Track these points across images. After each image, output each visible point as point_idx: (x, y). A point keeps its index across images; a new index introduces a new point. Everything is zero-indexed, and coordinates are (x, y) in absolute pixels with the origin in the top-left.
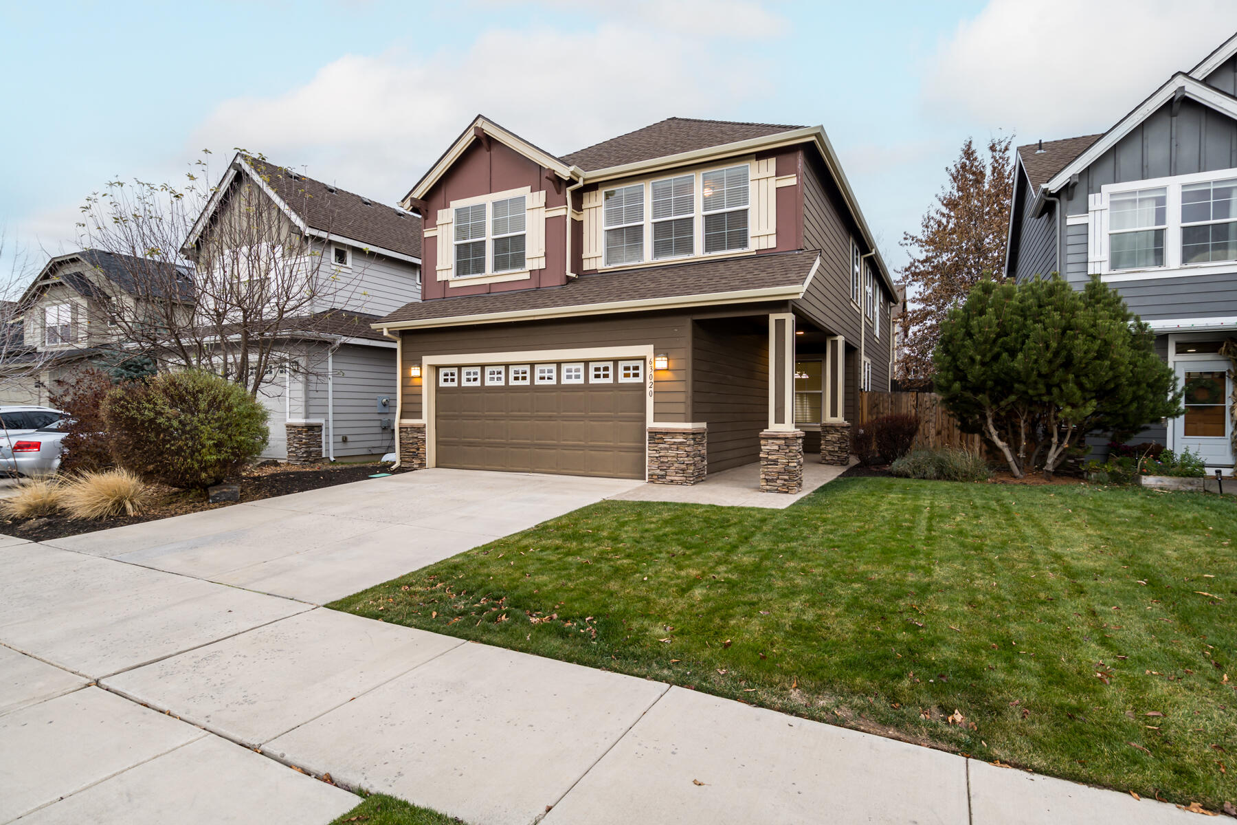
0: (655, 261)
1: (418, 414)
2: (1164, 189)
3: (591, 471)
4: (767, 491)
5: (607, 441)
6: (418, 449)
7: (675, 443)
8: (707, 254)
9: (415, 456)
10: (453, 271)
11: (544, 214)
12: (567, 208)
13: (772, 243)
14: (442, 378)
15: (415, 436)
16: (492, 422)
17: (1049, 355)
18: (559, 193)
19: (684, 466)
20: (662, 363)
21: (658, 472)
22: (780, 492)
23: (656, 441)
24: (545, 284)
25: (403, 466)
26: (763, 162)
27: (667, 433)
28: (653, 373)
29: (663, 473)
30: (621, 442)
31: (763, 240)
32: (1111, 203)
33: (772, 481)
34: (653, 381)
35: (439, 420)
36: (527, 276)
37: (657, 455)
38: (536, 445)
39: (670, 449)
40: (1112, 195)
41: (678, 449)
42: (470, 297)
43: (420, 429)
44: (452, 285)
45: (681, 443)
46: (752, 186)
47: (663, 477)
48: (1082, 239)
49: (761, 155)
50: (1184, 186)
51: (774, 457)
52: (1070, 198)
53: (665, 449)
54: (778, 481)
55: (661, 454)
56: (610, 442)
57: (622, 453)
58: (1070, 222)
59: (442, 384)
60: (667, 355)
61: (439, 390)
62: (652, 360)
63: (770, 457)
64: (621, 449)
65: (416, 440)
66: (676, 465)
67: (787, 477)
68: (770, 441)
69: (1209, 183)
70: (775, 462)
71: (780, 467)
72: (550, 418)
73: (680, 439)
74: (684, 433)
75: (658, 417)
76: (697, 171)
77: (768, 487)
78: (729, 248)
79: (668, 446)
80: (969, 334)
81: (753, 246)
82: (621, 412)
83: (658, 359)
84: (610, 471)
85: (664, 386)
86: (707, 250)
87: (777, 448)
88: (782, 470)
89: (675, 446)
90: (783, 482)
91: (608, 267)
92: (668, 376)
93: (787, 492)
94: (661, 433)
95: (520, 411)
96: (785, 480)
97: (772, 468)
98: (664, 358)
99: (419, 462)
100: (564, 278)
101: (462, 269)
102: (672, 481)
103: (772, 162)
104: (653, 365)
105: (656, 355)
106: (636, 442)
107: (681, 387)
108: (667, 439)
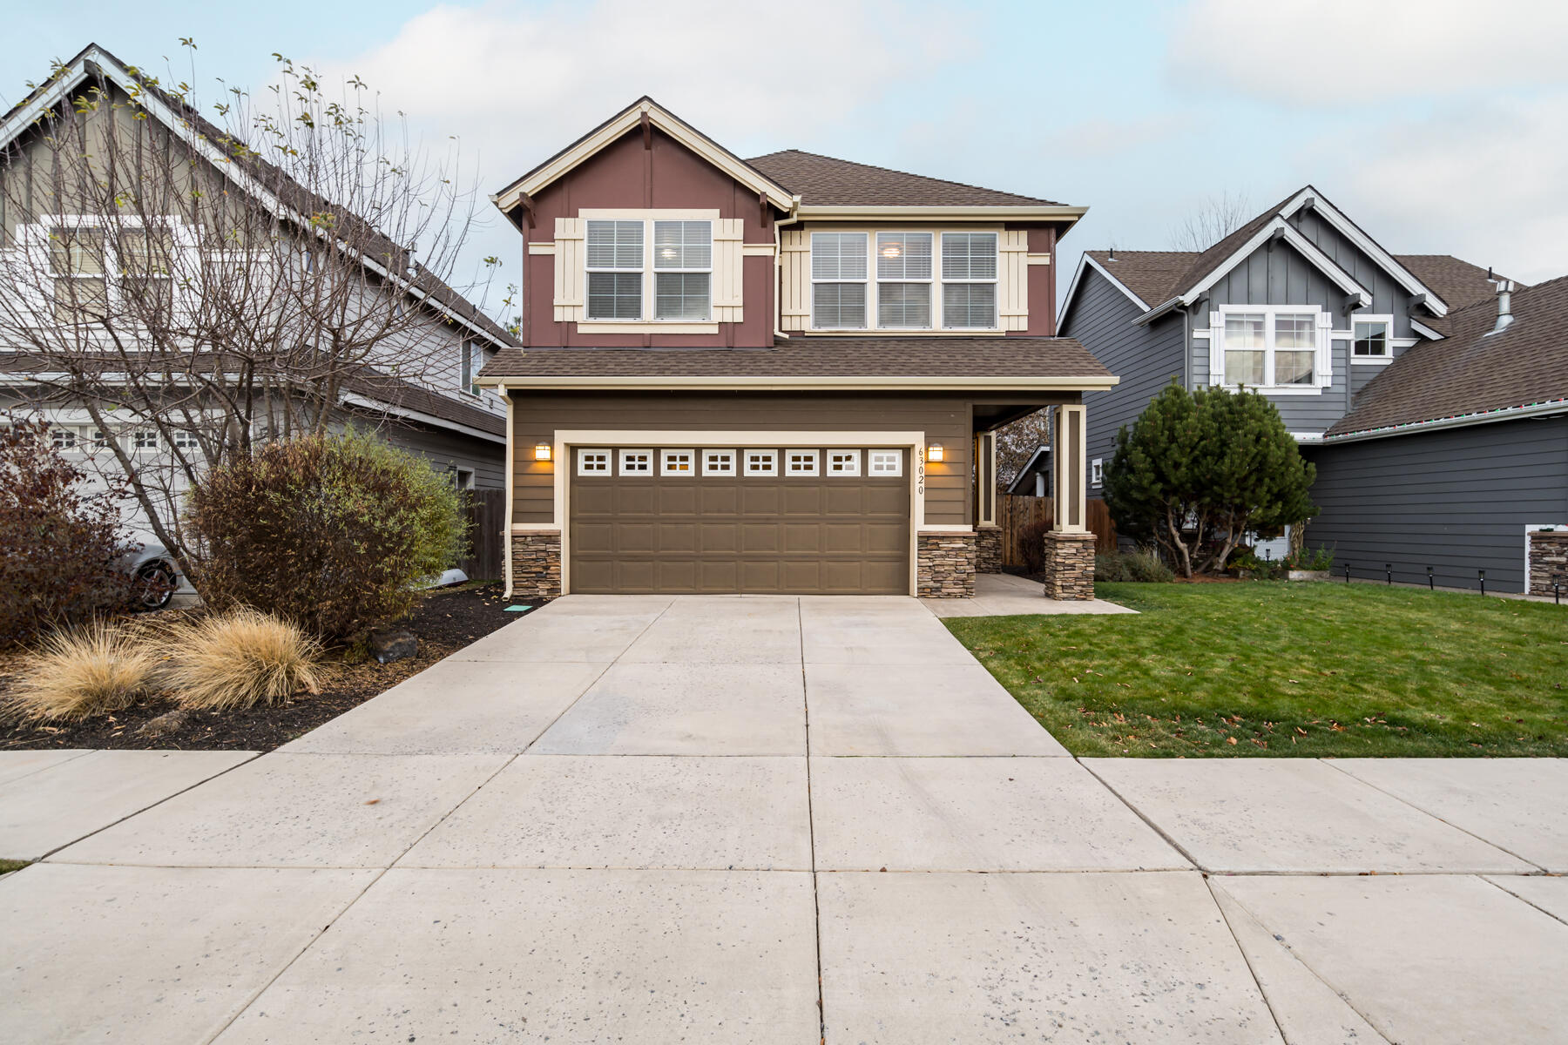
0: (881, 329)
1: (549, 516)
2: (1263, 316)
3: (830, 587)
4: (1064, 599)
5: (852, 549)
6: (547, 568)
7: (953, 549)
8: (948, 329)
9: (541, 577)
10: (585, 310)
11: (741, 250)
12: (775, 248)
13: (1023, 325)
14: (581, 462)
15: (543, 548)
16: (673, 526)
17: (1248, 460)
18: (764, 225)
19: (964, 576)
20: (937, 454)
21: (931, 584)
22: (1077, 599)
23: (929, 547)
24: (741, 342)
25: (516, 594)
26: (1013, 234)
27: (943, 538)
28: (923, 465)
29: (939, 585)
30: (871, 549)
31: (1014, 320)
32: (1227, 322)
33: (1071, 587)
34: (923, 475)
35: (576, 524)
36: (715, 330)
37: (931, 564)
38: (747, 556)
39: (947, 556)
40: (1227, 315)
41: (956, 556)
42: (621, 350)
43: (552, 539)
44: (581, 330)
45: (960, 549)
46: (1000, 259)
47: (938, 589)
48: (1204, 353)
49: (1011, 226)
50: (1277, 315)
51: (1071, 562)
52: (1196, 313)
53: (942, 556)
54: (1075, 588)
55: (935, 563)
56: (857, 549)
57: (872, 564)
58: (1196, 335)
59: (582, 472)
60: (942, 444)
61: (574, 480)
62: (923, 450)
63: (1067, 562)
64: (873, 558)
65: (543, 554)
66: (955, 575)
67: (1085, 583)
68: (1067, 544)
69: (1293, 315)
70: (1073, 567)
71: (1077, 572)
72: (768, 521)
73: (960, 545)
74: (964, 537)
75: (930, 517)
76: (937, 230)
77: (1065, 595)
78: (973, 324)
79: (944, 553)
80: (1172, 439)
81: (1001, 327)
83: (931, 449)
84: (856, 587)
85: (937, 482)
86: (946, 325)
87: (1074, 551)
88: (1080, 575)
89: (954, 553)
90: (1080, 588)
91: (817, 330)
92: (942, 469)
93: (1084, 599)
94: (935, 538)
95: (719, 511)
96: (1083, 586)
97: (1070, 574)
98: (938, 449)
99: (548, 586)
100: (772, 339)
101: (598, 307)
102: (949, 594)
103: (1024, 235)
104: (923, 456)
105: (928, 444)
106: (894, 549)
107: (959, 483)
108: (943, 545)
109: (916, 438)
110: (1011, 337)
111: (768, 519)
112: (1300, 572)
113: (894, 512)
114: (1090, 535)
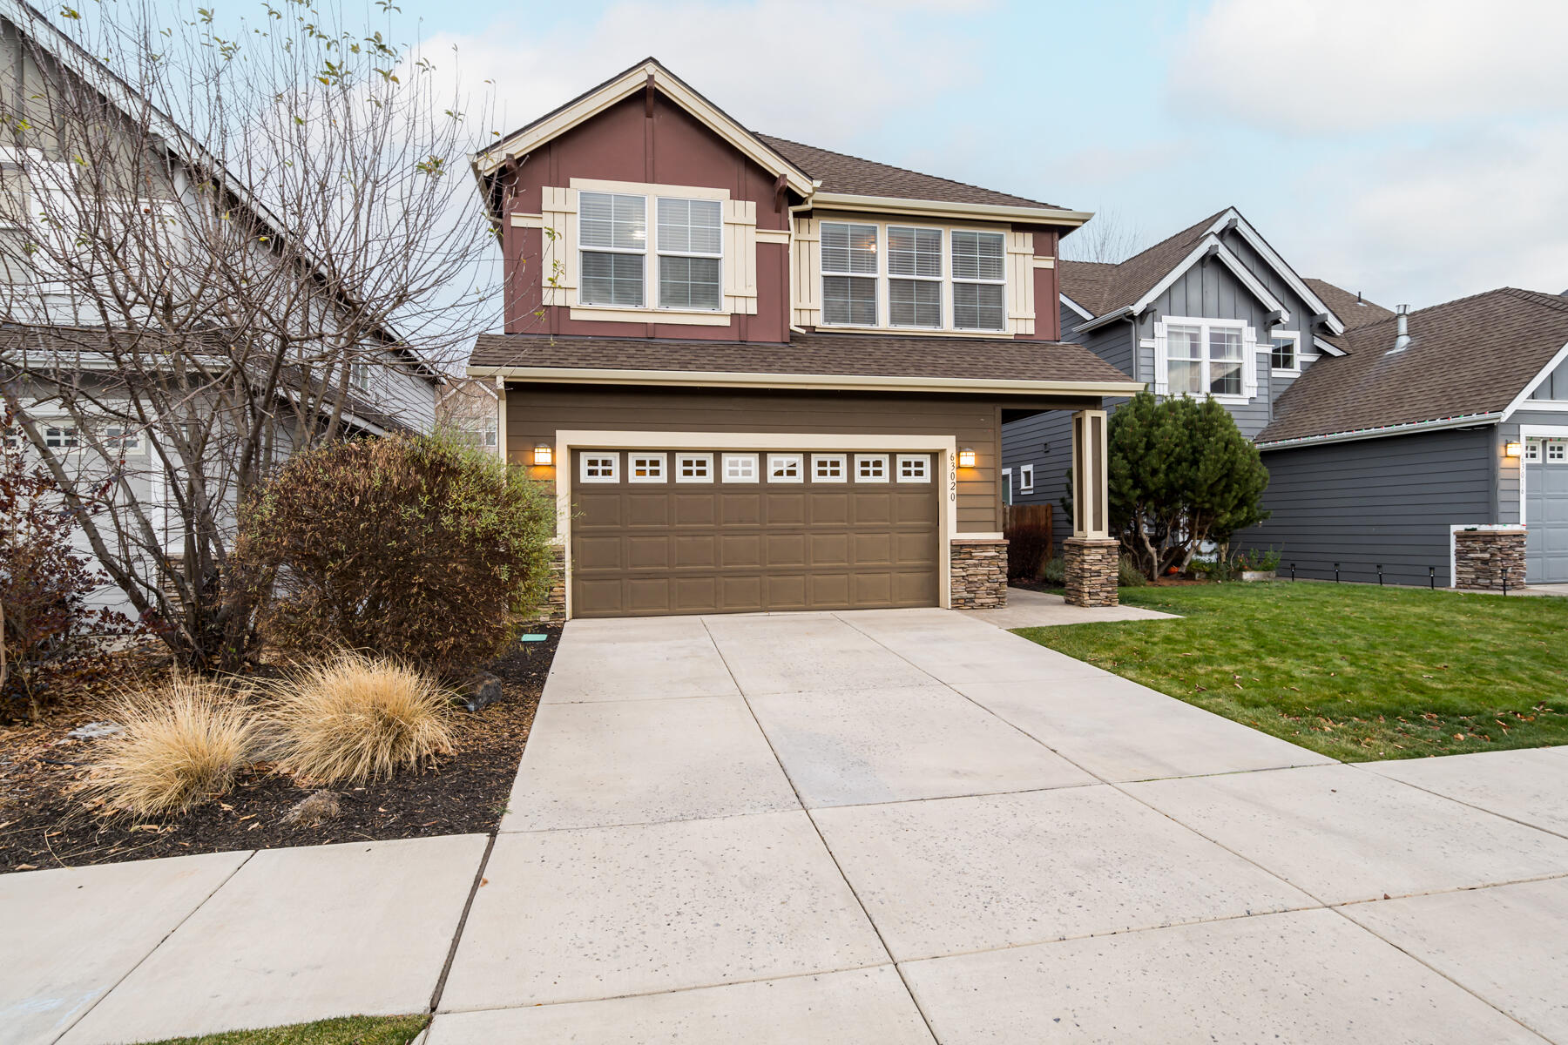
0: (893, 327)
1: (553, 530)
2: (1199, 328)
3: (860, 601)
4: (1091, 605)
5: (881, 560)
6: (550, 589)
7: (986, 558)
8: (958, 330)
10: (579, 293)
11: (754, 236)
12: (790, 236)
13: (1030, 329)
14: (584, 467)
16: (689, 539)
18: (778, 210)
19: (997, 585)
20: (969, 459)
21: (965, 594)
22: (1103, 605)
23: (962, 556)
24: (752, 337)
26: (1019, 235)
27: (976, 546)
28: (955, 471)
29: (972, 595)
30: (900, 560)
31: (1021, 323)
32: (1169, 332)
33: (1097, 594)
34: (954, 481)
35: (578, 539)
36: (726, 322)
37: (964, 574)
38: (769, 570)
39: (980, 565)
40: (1169, 326)
41: (988, 565)
42: (623, 340)
43: (554, 555)
44: (574, 316)
45: (992, 558)
46: (1008, 260)
47: (972, 600)
48: (1149, 362)
49: (1018, 227)
50: (1211, 328)
51: (1097, 568)
52: (1142, 322)
53: (975, 565)
54: (1101, 594)
55: (969, 572)
56: (886, 560)
57: (903, 575)
58: (1143, 344)
59: (585, 478)
60: (972, 449)
61: (576, 488)
62: (954, 455)
63: (1093, 568)
64: (902, 569)
66: (988, 584)
67: (1110, 589)
68: (1093, 550)
69: (1223, 329)
70: (1098, 573)
71: (1103, 579)
72: (794, 531)
73: (992, 553)
74: (996, 545)
75: (962, 525)
76: (947, 227)
77: (1092, 602)
78: (982, 327)
79: (976, 562)
80: (1150, 446)
81: (1010, 329)
82: (900, 521)
83: (962, 454)
84: (886, 599)
85: (968, 489)
86: (957, 325)
87: (1100, 557)
88: (1105, 582)
89: (987, 562)
90: (1106, 594)
91: (827, 325)
92: (973, 475)
93: (1109, 605)
94: (970, 546)
96: (1108, 592)
97: (1096, 580)
98: (969, 454)
99: (552, 610)
101: (592, 292)
102: (982, 605)
103: (1029, 237)
104: (955, 461)
105: (959, 450)
106: (923, 559)
107: (989, 489)
108: (976, 553)
109: (947, 442)
110: (1020, 341)
111: (794, 529)
112: (1252, 573)
113: (922, 520)
114: (1113, 541)
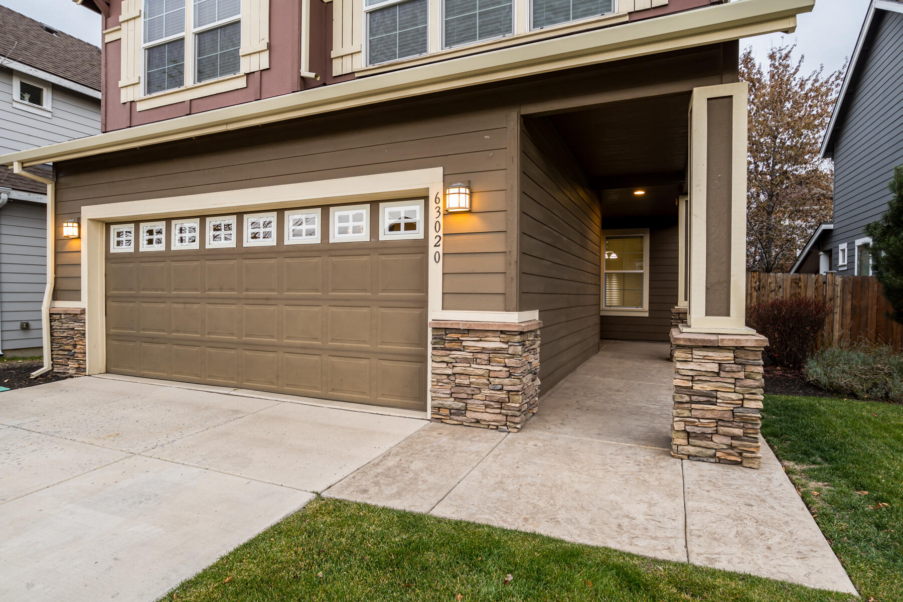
1: (76, 294)
4: (689, 456)
5: (359, 342)
6: (75, 346)
7: (483, 350)
8: (535, 31)
9: (72, 356)
10: (142, 87)
14: (113, 239)
15: (71, 326)
16: (182, 306)
19: (502, 395)
20: (458, 199)
21: (450, 402)
22: (720, 461)
23: (448, 345)
24: (269, 93)
25: (55, 370)
27: (468, 331)
28: (441, 219)
29: (460, 405)
30: (383, 343)
33: (703, 436)
34: (441, 233)
35: (110, 303)
36: (243, 82)
37: (449, 372)
38: (246, 344)
39: (475, 360)
41: (489, 361)
43: (78, 316)
44: (139, 107)
45: (496, 351)
47: (461, 412)
51: (707, 387)
53: (465, 360)
54: (716, 439)
55: (457, 370)
56: (365, 342)
57: (384, 363)
59: (114, 249)
60: (465, 183)
61: (110, 258)
62: (441, 196)
63: (697, 387)
64: (384, 356)
65: (71, 332)
66: (486, 392)
67: (738, 432)
68: (697, 353)
70: (711, 398)
71: (721, 408)
72: (268, 301)
73: (494, 343)
74: (502, 332)
75: (450, 299)
77: (692, 450)
78: (576, 17)
79: (470, 356)
81: (622, 7)
82: (384, 290)
83: (452, 190)
84: (364, 393)
85: (462, 245)
86: (536, 25)
87: (715, 367)
88: (728, 416)
89: (485, 357)
90: (727, 441)
91: (368, 68)
92: (471, 223)
93: (739, 464)
94: (457, 331)
95: (221, 289)
96: (734, 437)
98: (463, 190)
99: (76, 366)
100: (296, 79)
102: (478, 421)
104: (441, 205)
105: (447, 184)
106: (410, 344)
107: (496, 243)
108: (470, 342)
109: (432, 178)
111: (268, 299)
113: (410, 290)
114: (754, 339)
